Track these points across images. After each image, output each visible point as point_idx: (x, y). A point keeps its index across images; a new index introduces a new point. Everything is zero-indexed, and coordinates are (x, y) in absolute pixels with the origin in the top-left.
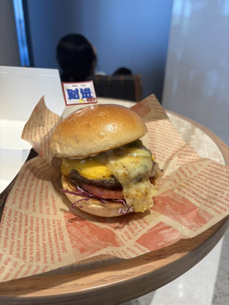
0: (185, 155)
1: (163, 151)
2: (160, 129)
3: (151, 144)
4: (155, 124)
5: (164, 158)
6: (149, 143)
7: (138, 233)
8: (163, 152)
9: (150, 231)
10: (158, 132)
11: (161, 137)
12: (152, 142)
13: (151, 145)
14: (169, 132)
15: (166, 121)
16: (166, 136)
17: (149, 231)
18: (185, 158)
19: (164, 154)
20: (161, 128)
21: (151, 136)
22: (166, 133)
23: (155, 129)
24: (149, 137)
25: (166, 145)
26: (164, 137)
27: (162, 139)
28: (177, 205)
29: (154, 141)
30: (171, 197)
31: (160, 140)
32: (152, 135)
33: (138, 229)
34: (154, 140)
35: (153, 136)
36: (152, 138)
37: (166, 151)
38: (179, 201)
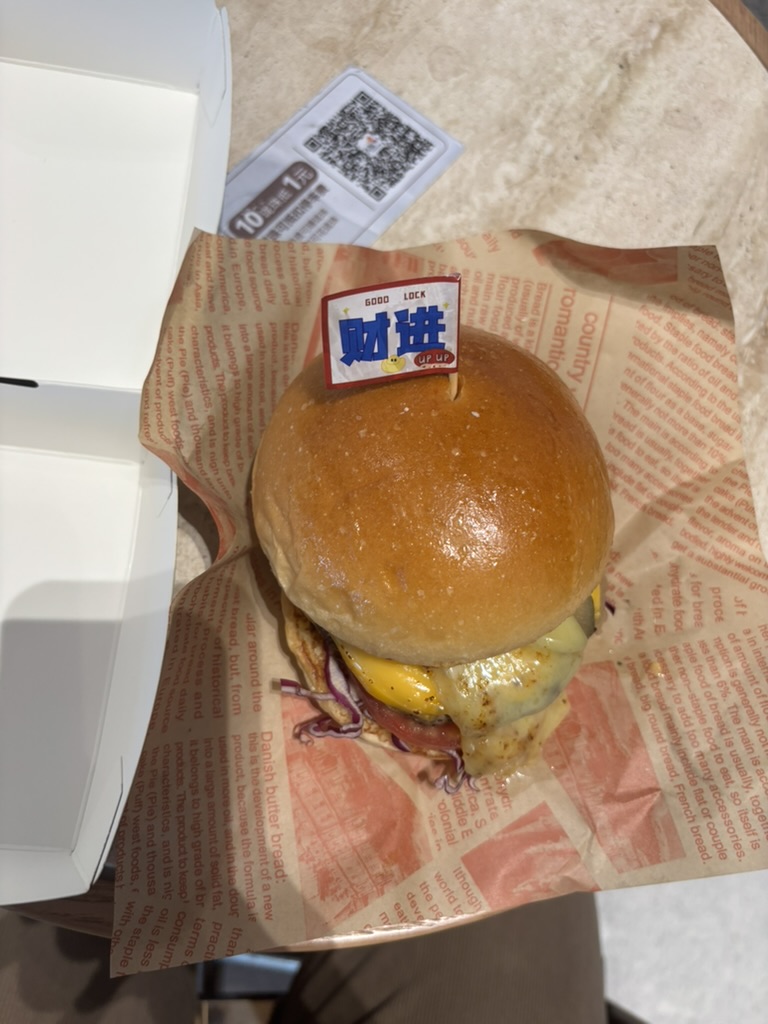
0: (716, 520)
1: (653, 462)
2: (679, 363)
3: (621, 420)
4: (670, 327)
5: (641, 489)
6: (616, 416)
8: (649, 469)
9: (507, 835)
10: (667, 372)
11: (669, 402)
12: (626, 414)
13: (619, 427)
14: (704, 382)
15: (717, 332)
16: (688, 398)
17: (504, 832)
18: (709, 532)
19: (648, 476)
20: (686, 359)
21: (631, 382)
22: (694, 384)
23: (659, 357)
24: (625, 386)
25: (674, 441)
26: (681, 402)
27: (666, 409)
28: (608, 746)
29: (636, 413)
30: (603, 698)
31: (659, 411)
32: (640, 380)
33: (478, 817)
34: (639, 406)
35: (641, 388)
36: (635, 394)
37: (664, 463)
38: (618, 736)
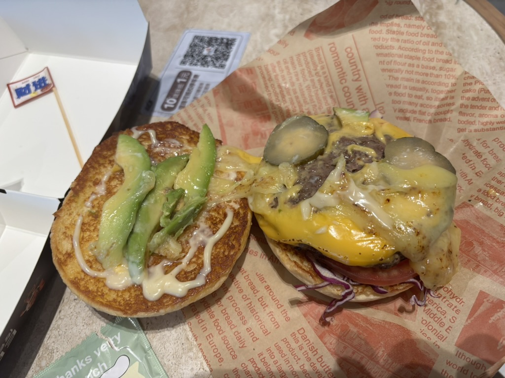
0: (473, 107)
1: (420, 97)
2: (403, 45)
3: (392, 86)
4: (389, 32)
5: (423, 113)
6: (388, 86)
7: (450, 324)
8: (420, 101)
9: (472, 319)
10: (401, 52)
11: (410, 65)
12: (393, 82)
13: (393, 90)
14: (421, 47)
15: (413, 21)
16: (418, 58)
17: (469, 317)
18: (473, 115)
19: (422, 105)
20: (405, 41)
21: (385, 66)
22: (417, 50)
23: (392, 47)
24: (383, 70)
25: (424, 82)
26: (415, 62)
27: (410, 69)
28: (494, 244)
29: (397, 79)
30: (473, 222)
31: (407, 72)
32: (389, 63)
33: (449, 317)
34: (396, 75)
35: (392, 66)
36: (390, 71)
37: (425, 95)
38: (495, 236)
